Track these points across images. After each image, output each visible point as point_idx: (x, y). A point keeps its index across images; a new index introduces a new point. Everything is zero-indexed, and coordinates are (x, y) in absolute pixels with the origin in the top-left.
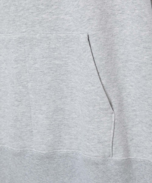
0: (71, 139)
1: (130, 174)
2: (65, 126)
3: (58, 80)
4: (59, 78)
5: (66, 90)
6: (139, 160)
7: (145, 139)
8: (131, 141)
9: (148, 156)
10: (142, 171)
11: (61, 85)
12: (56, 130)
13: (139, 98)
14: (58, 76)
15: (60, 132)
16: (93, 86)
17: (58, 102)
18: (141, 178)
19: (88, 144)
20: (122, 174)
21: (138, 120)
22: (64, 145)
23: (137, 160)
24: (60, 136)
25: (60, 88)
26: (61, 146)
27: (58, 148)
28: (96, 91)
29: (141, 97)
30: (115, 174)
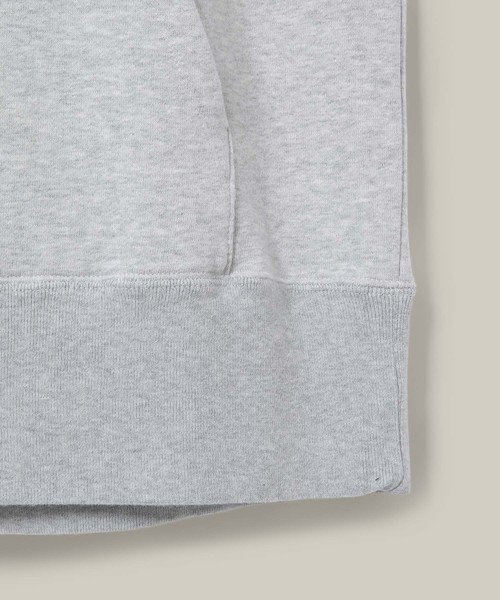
0: (58, 236)
1: (287, 329)
2: (36, 191)
3: (15, 30)
4: (18, 23)
5: (43, 67)
6: (308, 287)
7: (322, 217)
8: (277, 227)
9: (336, 270)
10: (320, 322)
11: (27, 48)
12: (6, 204)
13: (294, 88)
14: (17, 14)
15: (20, 213)
16: (175, 35)
17: (14, 106)
18: (321, 345)
19: (161, 232)
20: (264, 326)
21: (292, 160)
22: (33, 258)
23: (301, 288)
24: (21, 228)
25: (20, 57)
26: (24, 263)
27: (14, 269)
28: (190, 50)
29: (302, 82)
30: (245, 325)
